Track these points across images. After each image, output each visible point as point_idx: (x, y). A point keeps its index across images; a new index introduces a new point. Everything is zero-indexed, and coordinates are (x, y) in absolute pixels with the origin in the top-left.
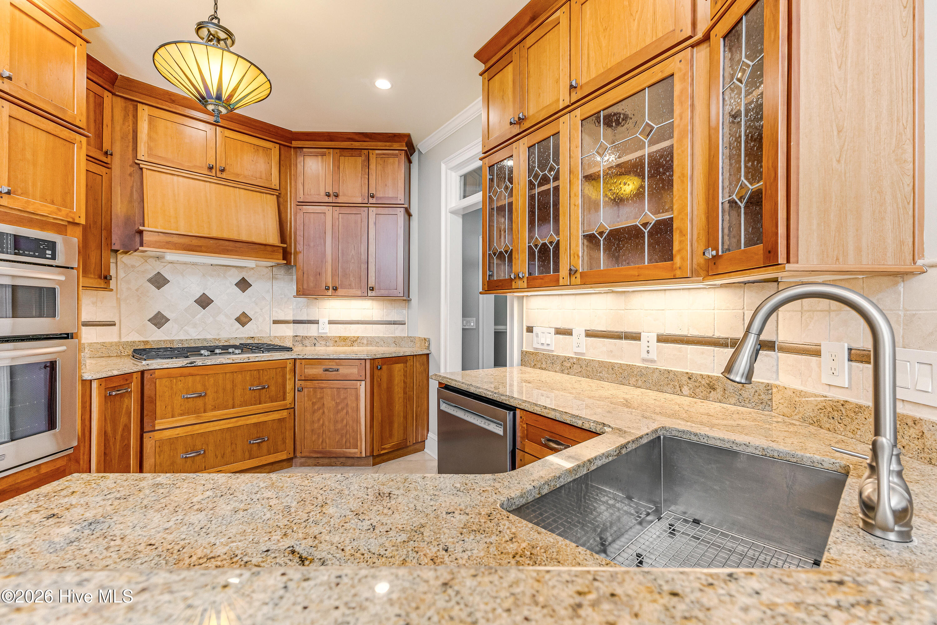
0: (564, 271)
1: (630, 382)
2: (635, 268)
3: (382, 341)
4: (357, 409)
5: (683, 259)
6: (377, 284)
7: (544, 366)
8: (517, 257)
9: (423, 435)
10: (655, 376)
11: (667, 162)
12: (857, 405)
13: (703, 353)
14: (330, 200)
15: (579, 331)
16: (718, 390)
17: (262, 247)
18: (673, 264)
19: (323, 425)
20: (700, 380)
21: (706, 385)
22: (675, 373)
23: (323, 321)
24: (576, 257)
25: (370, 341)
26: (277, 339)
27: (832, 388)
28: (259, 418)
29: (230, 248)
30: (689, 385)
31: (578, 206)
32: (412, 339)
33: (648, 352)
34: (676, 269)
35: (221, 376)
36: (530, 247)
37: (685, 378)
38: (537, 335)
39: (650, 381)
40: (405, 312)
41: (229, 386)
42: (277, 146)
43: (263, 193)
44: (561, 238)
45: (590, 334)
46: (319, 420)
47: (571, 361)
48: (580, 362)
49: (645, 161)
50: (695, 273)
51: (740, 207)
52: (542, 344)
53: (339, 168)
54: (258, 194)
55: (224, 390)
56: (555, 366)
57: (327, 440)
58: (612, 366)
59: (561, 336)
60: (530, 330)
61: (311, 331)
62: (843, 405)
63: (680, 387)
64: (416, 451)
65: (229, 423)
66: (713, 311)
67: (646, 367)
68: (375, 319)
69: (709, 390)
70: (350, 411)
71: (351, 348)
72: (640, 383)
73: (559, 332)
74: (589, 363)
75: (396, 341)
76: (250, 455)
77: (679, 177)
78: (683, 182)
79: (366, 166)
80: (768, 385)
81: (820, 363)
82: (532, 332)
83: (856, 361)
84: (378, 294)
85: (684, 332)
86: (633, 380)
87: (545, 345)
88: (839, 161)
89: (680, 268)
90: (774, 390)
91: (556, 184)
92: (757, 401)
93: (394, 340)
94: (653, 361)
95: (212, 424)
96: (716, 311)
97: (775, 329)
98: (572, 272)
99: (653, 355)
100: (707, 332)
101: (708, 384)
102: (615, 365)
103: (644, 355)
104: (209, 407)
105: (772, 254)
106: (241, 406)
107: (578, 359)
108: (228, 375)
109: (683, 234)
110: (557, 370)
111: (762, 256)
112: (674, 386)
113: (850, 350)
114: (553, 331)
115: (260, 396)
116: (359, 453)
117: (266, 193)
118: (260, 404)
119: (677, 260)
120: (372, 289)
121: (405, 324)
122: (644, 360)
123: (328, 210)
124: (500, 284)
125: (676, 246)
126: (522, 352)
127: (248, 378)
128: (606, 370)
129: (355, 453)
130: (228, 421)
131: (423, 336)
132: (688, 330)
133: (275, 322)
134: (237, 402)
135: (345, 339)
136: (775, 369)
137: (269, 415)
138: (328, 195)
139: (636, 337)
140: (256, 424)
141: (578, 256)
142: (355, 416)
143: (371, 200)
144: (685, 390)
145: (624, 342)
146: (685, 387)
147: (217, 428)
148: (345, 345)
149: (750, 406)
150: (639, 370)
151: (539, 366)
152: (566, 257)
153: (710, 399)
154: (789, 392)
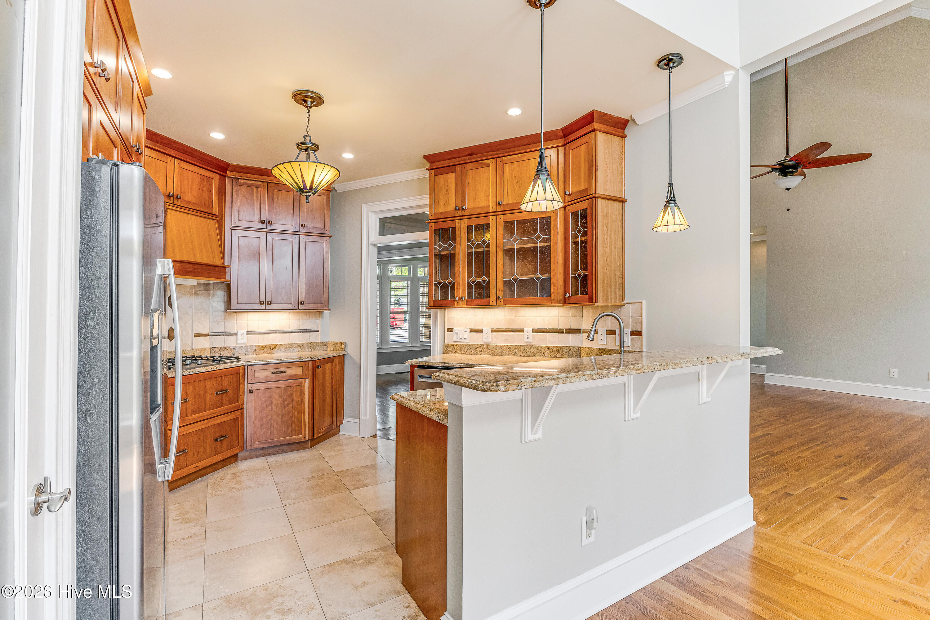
0: (493, 298)
1: (519, 354)
2: (533, 298)
3: (300, 346)
4: (302, 402)
5: (555, 296)
6: (306, 299)
7: (462, 352)
8: (459, 287)
9: (340, 421)
10: (532, 349)
11: (548, 253)
12: (609, 349)
13: (554, 336)
14: (264, 227)
15: (487, 330)
16: (560, 352)
17: (213, 268)
18: (551, 298)
19: (271, 419)
20: (553, 349)
21: (555, 351)
22: (542, 347)
23: (242, 332)
24: (501, 291)
25: (288, 347)
26: (198, 351)
27: (601, 345)
28: (222, 418)
29: (190, 270)
30: (548, 352)
31: (502, 265)
32: (325, 344)
33: (528, 338)
34: (552, 300)
35: (197, 383)
36: (468, 283)
37: (546, 349)
38: (457, 333)
39: (529, 352)
40: (319, 321)
41: (202, 392)
42: (218, 176)
43: (207, 218)
44: (491, 280)
45: (493, 331)
46: (267, 416)
47: (483, 347)
48: (489, 347)
49: (538, 251)
50: (559, 302)
51: (579, 280)
52: (461, 339)
53: (273, 199)
54: (204, 219)
55: (199, 395)
56: (471, 351)
57: (275, 431)
58: (508, 347)
59: (474, 333)
60: (450, 330)
61: (230, 342)
62: (604, 350)
63: (544, 353)
64: (334, 435)
65: (202, 425)
66: (558, 317)
67: (527, 346)
68: (292, 328)
69: (556, 353)
70: (295, 404)
71: (270, 354)
72: (524, 354)
73: (472, 330)
74: (494, 347)
75: (312, 346)
76: (216, 451)
77: (553, 261)
78: (555, 264)
79: (298, 200)
80: (579, 347)
81: (597, 337)
82: (453, 331)
83: (608, 334)
84: (307, 308)
85: (545, 327)
86: (520, 353)
87: (463, 339)
88: (606, 269)
89: (553, 300)
90: (581, 349)
91: (487, 249)
92: (575, 355)
93: (309, 345)
94: (530, 342)
95: (191, 426)
96: (559, 317)
97: (581, 324)
98: (498, 298)
99: (530, 339)
100: (555, 327)
101: (556, 350)
102: (510, 347)
103: (526, 340)
104: (189, 411)
105: (591, 299)
106: (210, 409)
107: (487, 345)
108: (202, 382)
109: (554, 285)
110: (472, 353)
111: (587, 299)
112: (541, 353)
113: (606, 330)
114: (469, 330)
115: (222, 399)
116: (303, 438)
117: (210, 218)
118: (222, 406)
119: (553, 296)
120: (302, 303)
121: (318, 331)
122: (526, 342)
123: (262, 235)
124: (446, 303)
125: (552, 291)
126: (445, 345)
127: (214, 385)
128: (505, 349)
129: (300, 438)
130: (202, 422)
131: (338, 341)
132: (547, 326)
133: (195, 336)
134: (208, 406)
135: (263, 347)
136: (581, 341)
137: (229, 415)
138: (263, 222)
139: (521, 331)
140: (219, 424)
141: (502, 290)
142: (300, 408)
143: (302, 230)
144: (546, 354)
145: (514, 334)
146: (546, 353)
147: (195, 429)
148: (264, 353)
149: (573, 357)
150: (523, 347)
151: (459, 353)
152: (494, 291)
153: (557, 357)
154: (587, 349)
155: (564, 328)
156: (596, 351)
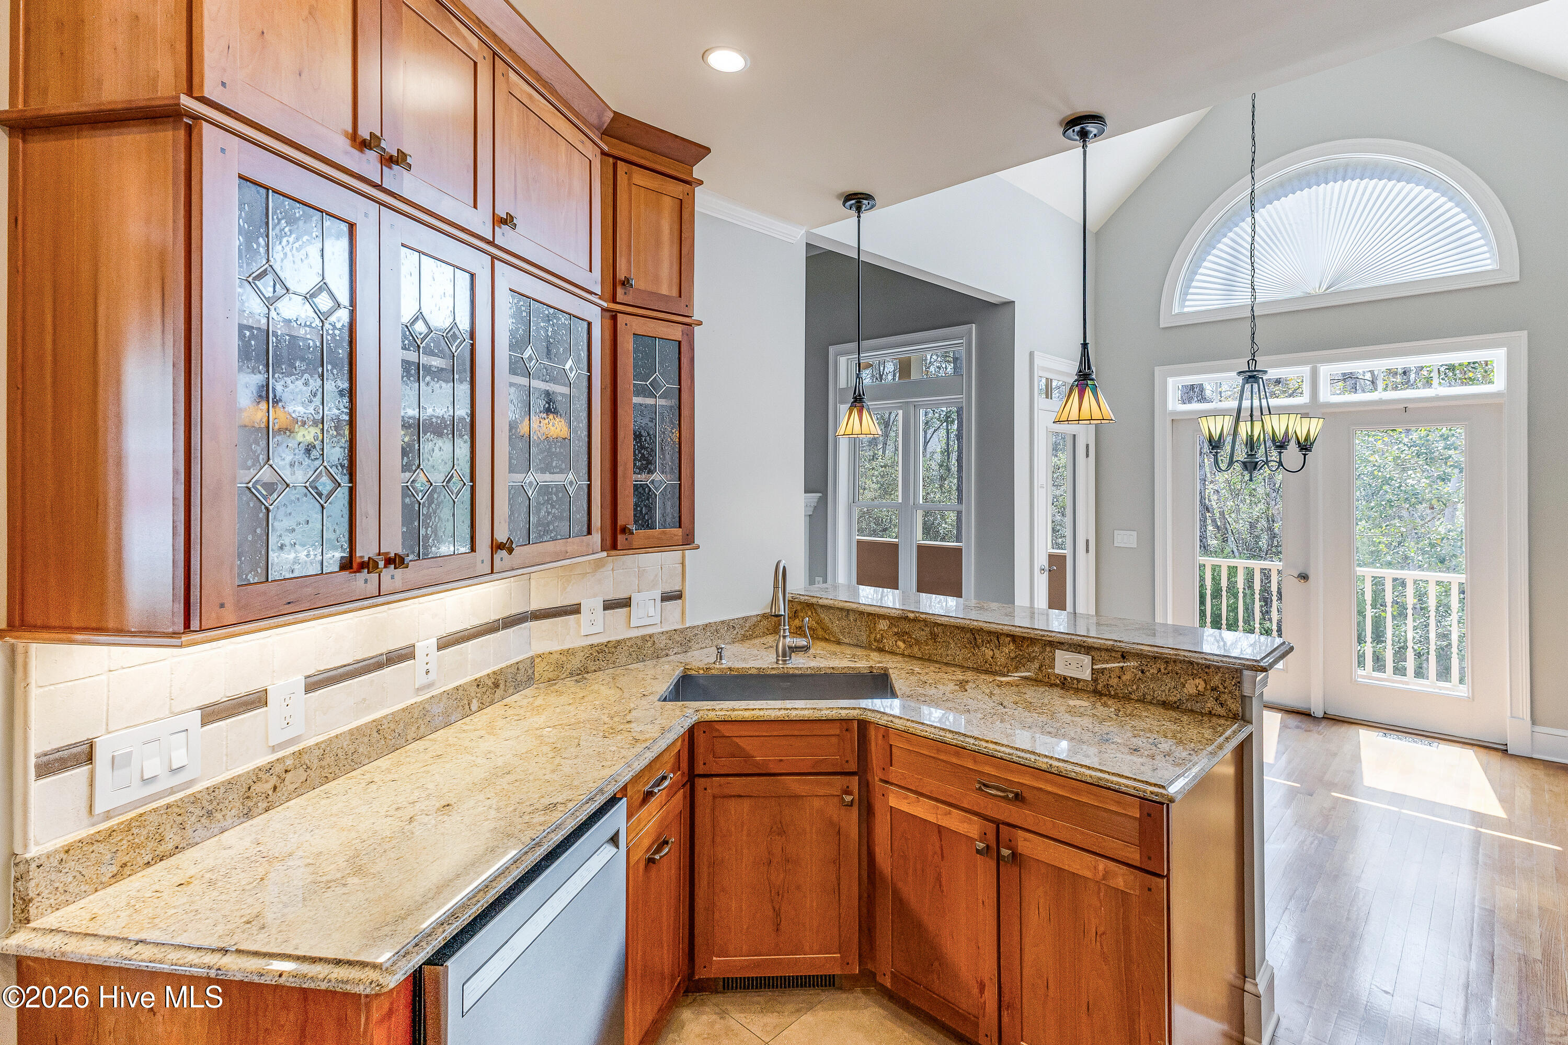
0: (484, 550)
8: (372, 510)
15: (285, 688)
16: (501, 686)
20: (485, 682)
21: (490, 686)
22: (462, 688)
24: (503, 522)
30: (476, 695)
33: (429, 672)
34: (594, 544)
36: (405, 491)
37: (471, 689)
44: (478, 484)
47: (275, 770)
48: (305, 759)
51: (655, 494)
63: (469, 703)
69: (494, 691)
74: (324, 749)
94: (434, 684)
99: (434, 675)
101: (492, 684)
102: (381, 723)
103: (422, 680)
105: (689, 537)
107: (297, 755)
111: (680, 537)
112: (464, 706)
113: (604, 601)
114: (201, 717)
122: (423, 688)
132: (469, 620)
139: (406, 654)
141: (505, 520)
144: (475, 705)
145: (386, 671)
146: (474, 700)
152: (486, 523)
153: (496, 701)
154: (556, 656)
155: (497, 618)
156: (582, 654)
